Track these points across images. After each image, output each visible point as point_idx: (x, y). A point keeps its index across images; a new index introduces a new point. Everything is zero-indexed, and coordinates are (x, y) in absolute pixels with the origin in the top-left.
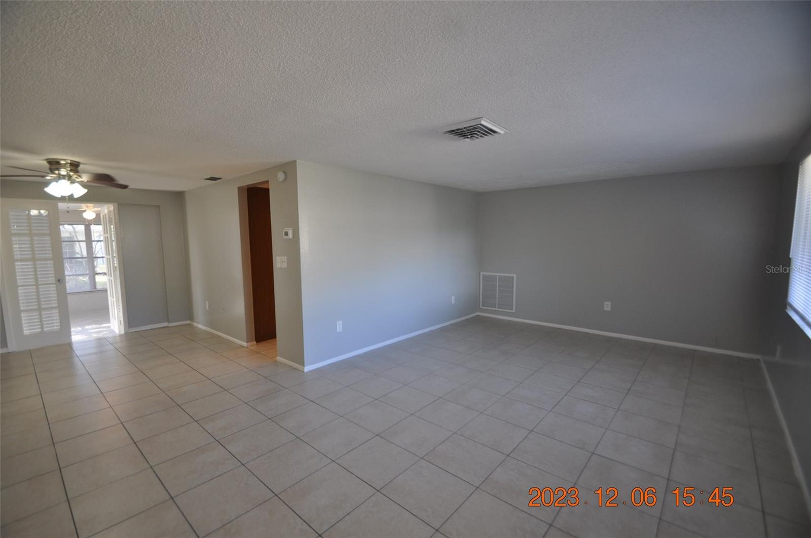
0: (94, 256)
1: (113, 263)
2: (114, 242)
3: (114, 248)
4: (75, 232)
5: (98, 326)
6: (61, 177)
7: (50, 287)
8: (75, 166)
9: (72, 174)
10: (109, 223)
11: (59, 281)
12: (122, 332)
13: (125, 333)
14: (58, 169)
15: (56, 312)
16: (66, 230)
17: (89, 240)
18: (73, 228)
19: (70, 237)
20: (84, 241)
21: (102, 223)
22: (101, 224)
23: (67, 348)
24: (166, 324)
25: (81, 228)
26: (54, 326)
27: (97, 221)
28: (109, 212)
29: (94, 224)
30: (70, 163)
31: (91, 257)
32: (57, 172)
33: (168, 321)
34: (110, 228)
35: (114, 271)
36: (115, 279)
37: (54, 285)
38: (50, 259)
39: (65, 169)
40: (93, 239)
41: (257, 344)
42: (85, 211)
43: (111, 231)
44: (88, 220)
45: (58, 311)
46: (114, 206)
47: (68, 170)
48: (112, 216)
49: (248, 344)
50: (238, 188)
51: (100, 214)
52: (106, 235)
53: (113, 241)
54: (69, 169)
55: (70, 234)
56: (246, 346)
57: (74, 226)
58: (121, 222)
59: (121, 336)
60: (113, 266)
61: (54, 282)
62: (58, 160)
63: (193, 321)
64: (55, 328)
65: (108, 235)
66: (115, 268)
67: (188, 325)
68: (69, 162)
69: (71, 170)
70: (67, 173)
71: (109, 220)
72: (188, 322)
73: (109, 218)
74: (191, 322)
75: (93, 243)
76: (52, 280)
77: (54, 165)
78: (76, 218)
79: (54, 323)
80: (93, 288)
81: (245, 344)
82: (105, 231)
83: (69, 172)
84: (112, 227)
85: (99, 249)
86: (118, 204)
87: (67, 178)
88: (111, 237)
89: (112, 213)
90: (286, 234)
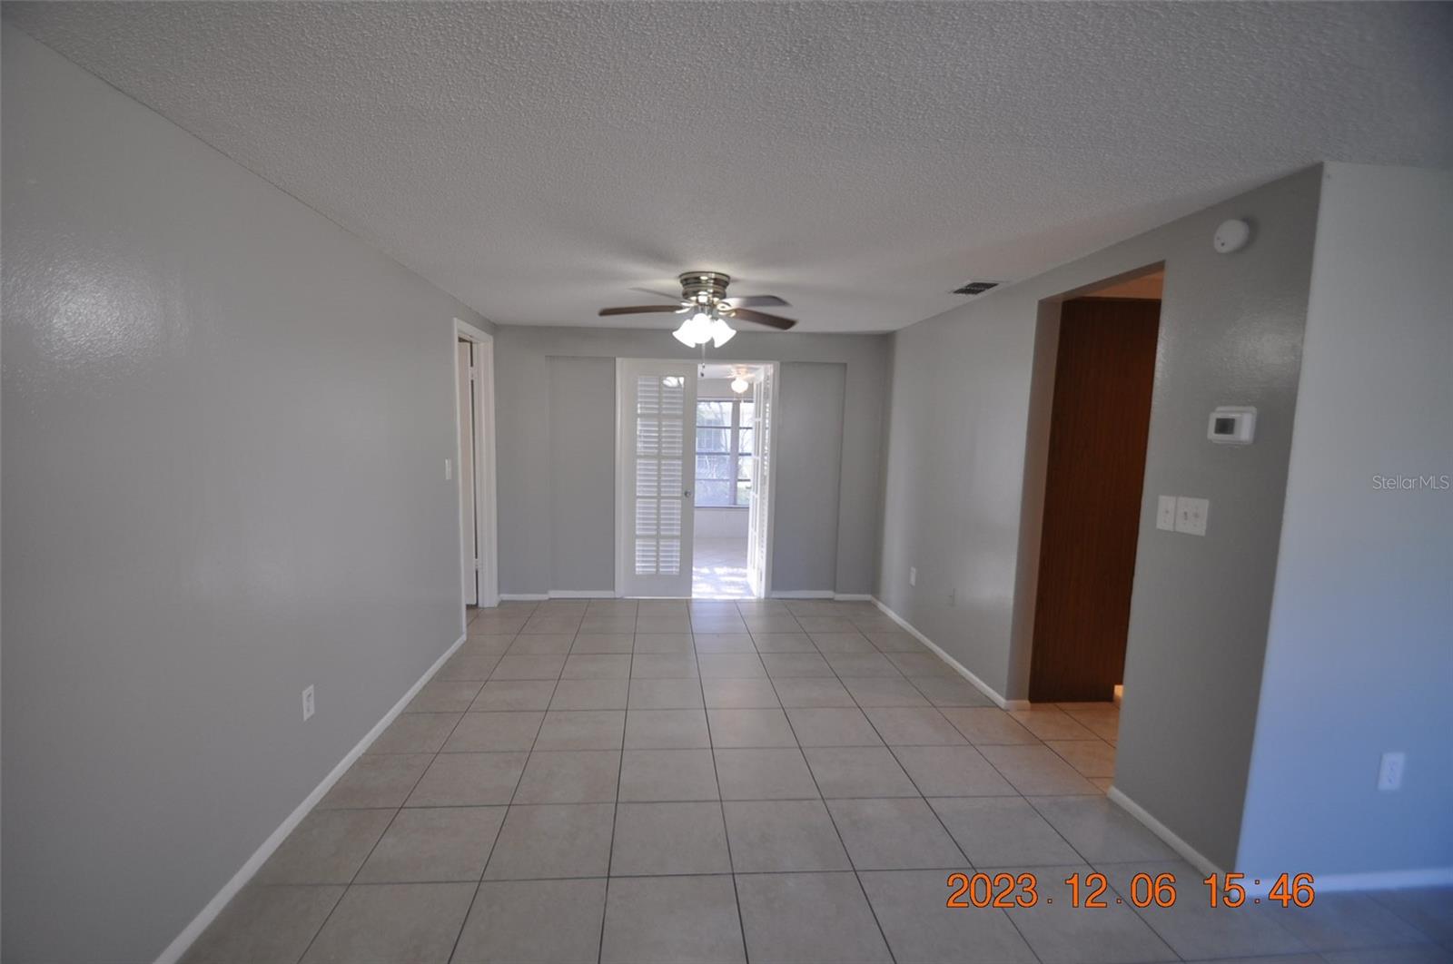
0: (740, 451)
1: (763, 469)
2: (767, 432)
3: (767, 437)
4: (722, 413)
5: (730, 570)
6: (700, 308)
7: (673, 503)
8: (721, 284)
9: (716, 300)
10: (764, 398)
11: (686, 494)
12: (763, 596)
13: (765, 598)
14: (696, 293)
15: (677, 543)
16: (709, 411)
17: (736, 427)
18: (720, 406)
19: (716, 422)
20: (729, 428)
21: (754, 400)
22: (751, 402)
23: (684, 608)
24: (829, 594)
25: (728, 407)
26: (672, 567)
27: (748, 397)
28: (767, 378)
29: (745, 402)
30: (715, 279)
31: (736, 454)
32: (694, 298)
33: (834, 589)
34: (765, 407)
35: (761, 485)
36: (762, 498)
37: (679, 501)
38: (678, 458)
39: (706, 291)
40: (741, 425)
41: (1032, 709)
42: (734, 379)
43: (765, 412)
44: (737, 393)
45: (679, 544)
46: (774, 367)
47: (709, 293)
48: (770, 386)
49: (1012, 702)
50: (1042, 303)
51: (752, 385)
52: (757, 420)
53: (766, 428)
54: (711, 291)
55: (716, 416)
56: (1003, 707)
57: (722, 404)
58: (783, 394)
59: (759, 601)
60: (762, 475)
61: (680, 495)
62: (697, 275)
63: (878, 599)
64: (674, 570)
65: (761, 420)
66: (763, 477)
67: (868, 603)
68: (713, 276)
69: (715, 294)
70: (709, 300)
71: (765, 393)
72: (868, 597)
73: (765, 389)
74: (874, 600)
75: (741, 431)
76: (678, 492)
77: (692, 283)
78: (721, 391)
79: (672, 562)
80: (732, 502)
81: (1001, 700)
82: (757, 413)
83: (710, 296)
84: (768, 405)
85: (747, 441)
86: (782, 364)
87: (706, 309)
88: (764, 421)
89: (770, 381)
90: (1225, 426)
